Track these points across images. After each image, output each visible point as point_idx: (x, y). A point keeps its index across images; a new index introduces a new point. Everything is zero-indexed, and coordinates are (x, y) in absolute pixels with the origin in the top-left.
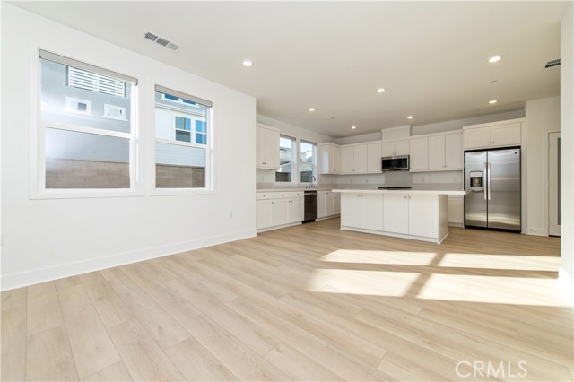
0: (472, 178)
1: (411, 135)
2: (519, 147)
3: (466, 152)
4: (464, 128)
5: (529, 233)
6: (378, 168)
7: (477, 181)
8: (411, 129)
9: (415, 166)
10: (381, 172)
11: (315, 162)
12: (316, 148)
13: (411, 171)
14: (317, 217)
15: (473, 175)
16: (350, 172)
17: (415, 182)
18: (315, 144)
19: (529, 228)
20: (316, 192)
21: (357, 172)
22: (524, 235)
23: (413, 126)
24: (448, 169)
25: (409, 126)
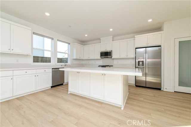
0: (139, 61)
1: (113, 41)
2: (160, 46)
3: (136, 48)
4: (136, 36)
5: (165, 90)
7: (141, 63)
8: (113, 38)
9: (114, 56)
10: (100, 58)
13: (113, 58)
14: (64, 83)
15: (139, 60)
17: (114, 63)
18: (69, 44)
19: (165, 87)
21: (90, 58)
22: (163, 91)
23: (114, 36)
24: (128, 57)
25: (112, 37)
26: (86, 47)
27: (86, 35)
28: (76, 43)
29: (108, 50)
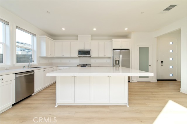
0: (116, 61)
1: (91, 40)
2: (129, 49)
3: (113, 50)
4: (113, 39)
6: (76, 55)
11: (35, 48)
12: (35, 38)
13: (91, 57)
14: (34, 93)
15: (116, 59)
16: (60, 56)
17: (92, 62)
18: (35, 35)
19: (132, 80)
20: (33, 71)
21: (65, 56)
22: (131, 83)
23: (92, 36)
24: (106, 57)
25: (91, 36)
26: (58, 43)
27: (63, 29)
28: (45, 36)
29: (87, 48)
